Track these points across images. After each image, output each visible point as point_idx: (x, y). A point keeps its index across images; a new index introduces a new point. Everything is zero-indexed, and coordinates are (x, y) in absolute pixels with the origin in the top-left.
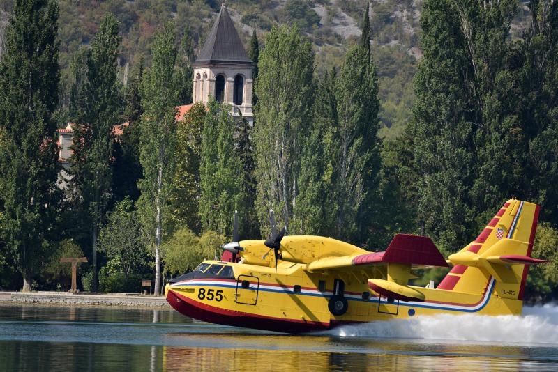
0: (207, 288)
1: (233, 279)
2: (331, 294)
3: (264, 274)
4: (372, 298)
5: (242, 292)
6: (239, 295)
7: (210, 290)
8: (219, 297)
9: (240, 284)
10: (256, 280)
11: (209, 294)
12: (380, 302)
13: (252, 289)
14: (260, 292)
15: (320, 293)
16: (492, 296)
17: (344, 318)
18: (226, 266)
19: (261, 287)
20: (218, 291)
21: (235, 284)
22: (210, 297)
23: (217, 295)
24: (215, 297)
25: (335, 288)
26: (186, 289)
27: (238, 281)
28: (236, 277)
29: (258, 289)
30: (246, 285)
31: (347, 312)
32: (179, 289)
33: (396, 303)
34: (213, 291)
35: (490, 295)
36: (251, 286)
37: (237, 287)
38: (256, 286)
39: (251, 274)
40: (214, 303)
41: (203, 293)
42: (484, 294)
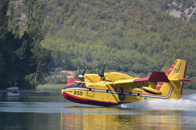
0: (77, 91)
1: (86, 87)
2: (119, 93)
3: (96, 86)
4: (133, 94)
5: (89, 92)
6: (88, 93)
7: (78, 92)
8: (81, 94)
9: (88, 89)
10: (94, 88)
11: (78, 93)
12: (135, 95)
13: (93, 91)
14: (95, 92)
15: (115, 92)
16: (172, 93)
17: (123, 101)
18: (83, 83)
19: (95, 90)
20: (81, 92)
21: (87, 89)
22: (78, 94)
23: (80, 93)
24: (80, 94)
25: (120, 91)
26: (70, 91)
27: (88, 88)
28: (87, 87)
29: (94, 91)
30: (90, 89)
31: (125, 99)
32: (67, 91)
33: (140, 96)
34: (79, 92)
35: (171, 93)
36: (92, 90)
37: (87, 90)
38: (94, 90)
39: (92, 86)
40: (79, 96)
41: (76, 93)
42: (169, 93)
